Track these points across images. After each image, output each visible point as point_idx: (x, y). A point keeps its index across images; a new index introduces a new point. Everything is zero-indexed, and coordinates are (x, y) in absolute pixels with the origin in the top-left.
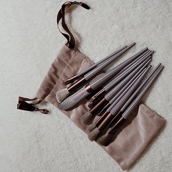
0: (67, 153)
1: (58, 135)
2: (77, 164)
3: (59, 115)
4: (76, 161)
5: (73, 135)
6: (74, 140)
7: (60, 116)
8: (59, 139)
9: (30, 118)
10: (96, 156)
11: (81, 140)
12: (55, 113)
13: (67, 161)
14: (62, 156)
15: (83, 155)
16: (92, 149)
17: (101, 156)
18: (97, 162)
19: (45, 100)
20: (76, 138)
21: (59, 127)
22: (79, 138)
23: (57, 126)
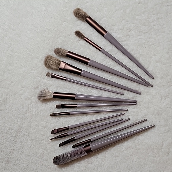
0: (10, 139)
1: (15, 121)
2: (11, 153)
3: (30, 108)
4: (12, 151)
5: (28, 132)
6: (25, 136)
8: (13, 125)
10: (33, 161)
11: (30, 141)
13: (5, 145)
14: (4, 138)
15: (22, 152)
16: (33, 154)
17: (36, 165)
18: (29, 166)
20: (28, 136)
21: (21, 116)
22: (30, 138)
23: (20, 114)
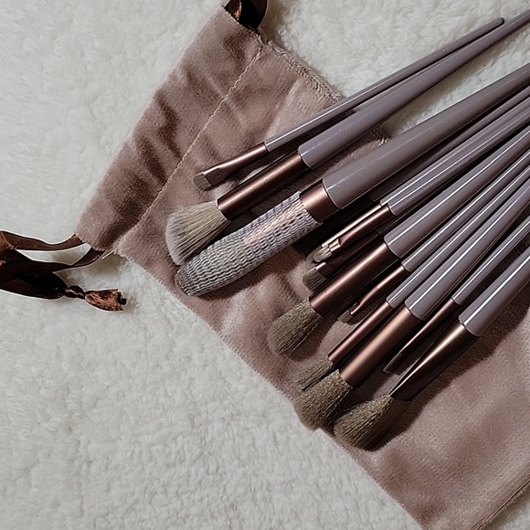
0: (192, 478)
1: (162, 400)
2: (235, 522)
3: (168, 315)
4: (231, 514)
5: (226, 402)
6: (229, 424)
7: (174, 323)
8: (163, 420)
9: (42, 327)
10: (323, 489)
11: (259, 425)
12: (154, 308)
13: (193, 511)
14: (172, 490)
15: (264, 488)
16: (305, 464)
17: (343, 492)
18: (323, 516)
19: (114, 251)
20: (239, 413)
21: (166, 368)
22: (252, 417)
23: (158, 365)
